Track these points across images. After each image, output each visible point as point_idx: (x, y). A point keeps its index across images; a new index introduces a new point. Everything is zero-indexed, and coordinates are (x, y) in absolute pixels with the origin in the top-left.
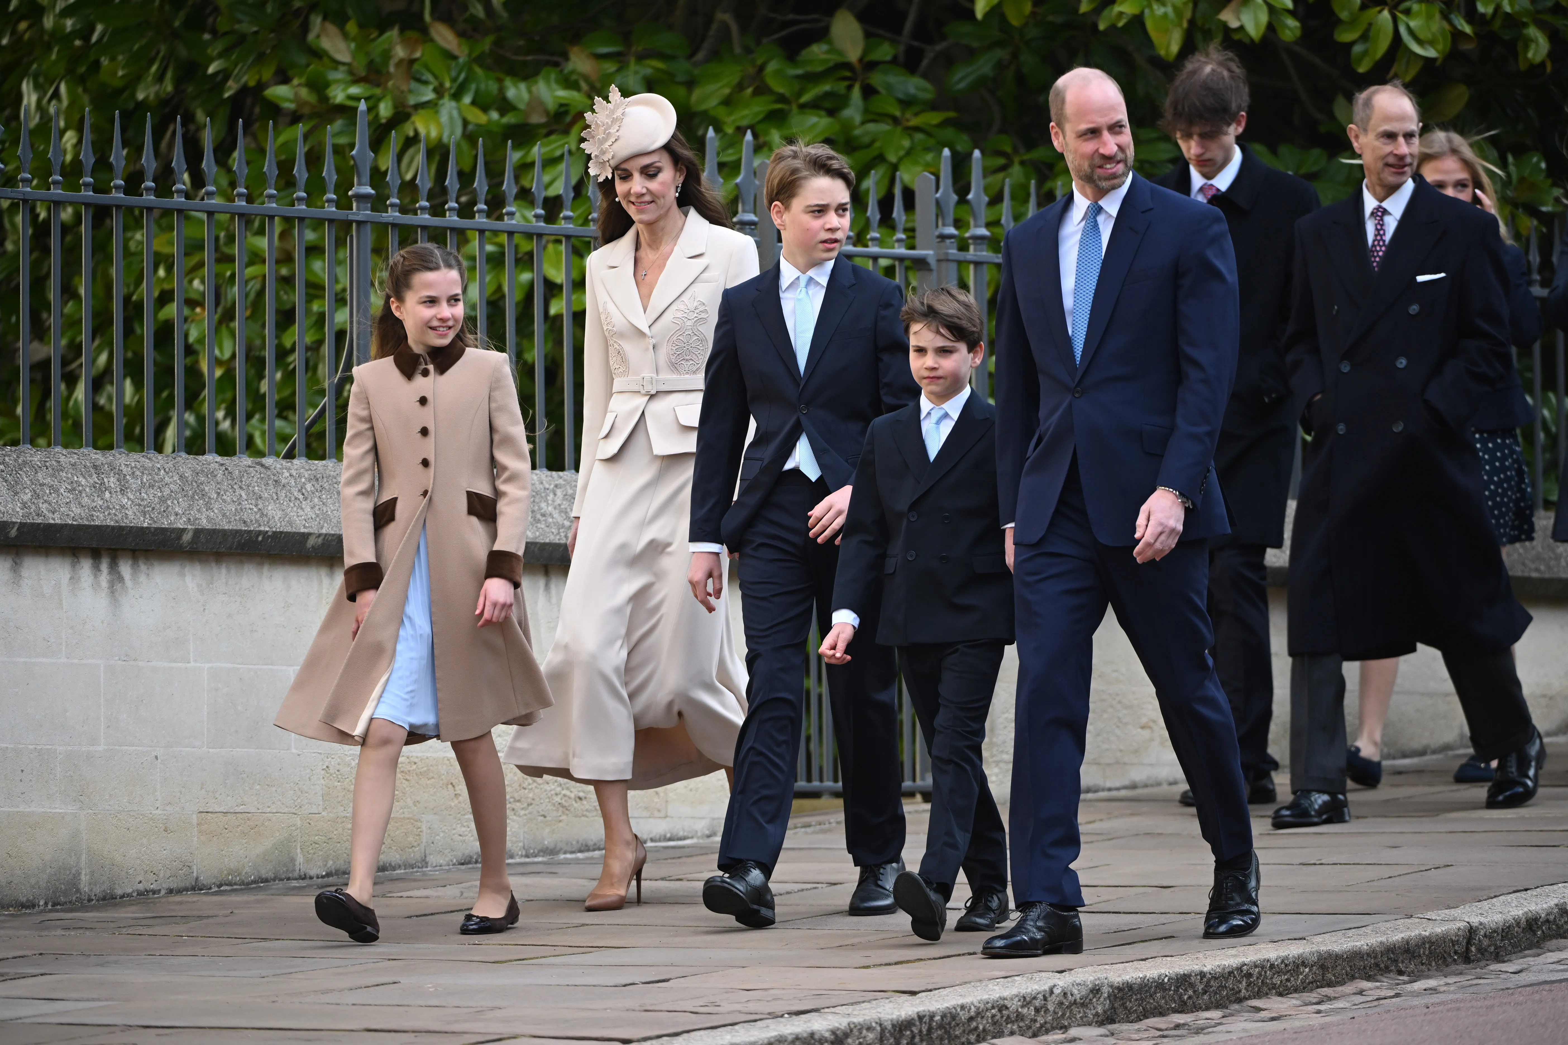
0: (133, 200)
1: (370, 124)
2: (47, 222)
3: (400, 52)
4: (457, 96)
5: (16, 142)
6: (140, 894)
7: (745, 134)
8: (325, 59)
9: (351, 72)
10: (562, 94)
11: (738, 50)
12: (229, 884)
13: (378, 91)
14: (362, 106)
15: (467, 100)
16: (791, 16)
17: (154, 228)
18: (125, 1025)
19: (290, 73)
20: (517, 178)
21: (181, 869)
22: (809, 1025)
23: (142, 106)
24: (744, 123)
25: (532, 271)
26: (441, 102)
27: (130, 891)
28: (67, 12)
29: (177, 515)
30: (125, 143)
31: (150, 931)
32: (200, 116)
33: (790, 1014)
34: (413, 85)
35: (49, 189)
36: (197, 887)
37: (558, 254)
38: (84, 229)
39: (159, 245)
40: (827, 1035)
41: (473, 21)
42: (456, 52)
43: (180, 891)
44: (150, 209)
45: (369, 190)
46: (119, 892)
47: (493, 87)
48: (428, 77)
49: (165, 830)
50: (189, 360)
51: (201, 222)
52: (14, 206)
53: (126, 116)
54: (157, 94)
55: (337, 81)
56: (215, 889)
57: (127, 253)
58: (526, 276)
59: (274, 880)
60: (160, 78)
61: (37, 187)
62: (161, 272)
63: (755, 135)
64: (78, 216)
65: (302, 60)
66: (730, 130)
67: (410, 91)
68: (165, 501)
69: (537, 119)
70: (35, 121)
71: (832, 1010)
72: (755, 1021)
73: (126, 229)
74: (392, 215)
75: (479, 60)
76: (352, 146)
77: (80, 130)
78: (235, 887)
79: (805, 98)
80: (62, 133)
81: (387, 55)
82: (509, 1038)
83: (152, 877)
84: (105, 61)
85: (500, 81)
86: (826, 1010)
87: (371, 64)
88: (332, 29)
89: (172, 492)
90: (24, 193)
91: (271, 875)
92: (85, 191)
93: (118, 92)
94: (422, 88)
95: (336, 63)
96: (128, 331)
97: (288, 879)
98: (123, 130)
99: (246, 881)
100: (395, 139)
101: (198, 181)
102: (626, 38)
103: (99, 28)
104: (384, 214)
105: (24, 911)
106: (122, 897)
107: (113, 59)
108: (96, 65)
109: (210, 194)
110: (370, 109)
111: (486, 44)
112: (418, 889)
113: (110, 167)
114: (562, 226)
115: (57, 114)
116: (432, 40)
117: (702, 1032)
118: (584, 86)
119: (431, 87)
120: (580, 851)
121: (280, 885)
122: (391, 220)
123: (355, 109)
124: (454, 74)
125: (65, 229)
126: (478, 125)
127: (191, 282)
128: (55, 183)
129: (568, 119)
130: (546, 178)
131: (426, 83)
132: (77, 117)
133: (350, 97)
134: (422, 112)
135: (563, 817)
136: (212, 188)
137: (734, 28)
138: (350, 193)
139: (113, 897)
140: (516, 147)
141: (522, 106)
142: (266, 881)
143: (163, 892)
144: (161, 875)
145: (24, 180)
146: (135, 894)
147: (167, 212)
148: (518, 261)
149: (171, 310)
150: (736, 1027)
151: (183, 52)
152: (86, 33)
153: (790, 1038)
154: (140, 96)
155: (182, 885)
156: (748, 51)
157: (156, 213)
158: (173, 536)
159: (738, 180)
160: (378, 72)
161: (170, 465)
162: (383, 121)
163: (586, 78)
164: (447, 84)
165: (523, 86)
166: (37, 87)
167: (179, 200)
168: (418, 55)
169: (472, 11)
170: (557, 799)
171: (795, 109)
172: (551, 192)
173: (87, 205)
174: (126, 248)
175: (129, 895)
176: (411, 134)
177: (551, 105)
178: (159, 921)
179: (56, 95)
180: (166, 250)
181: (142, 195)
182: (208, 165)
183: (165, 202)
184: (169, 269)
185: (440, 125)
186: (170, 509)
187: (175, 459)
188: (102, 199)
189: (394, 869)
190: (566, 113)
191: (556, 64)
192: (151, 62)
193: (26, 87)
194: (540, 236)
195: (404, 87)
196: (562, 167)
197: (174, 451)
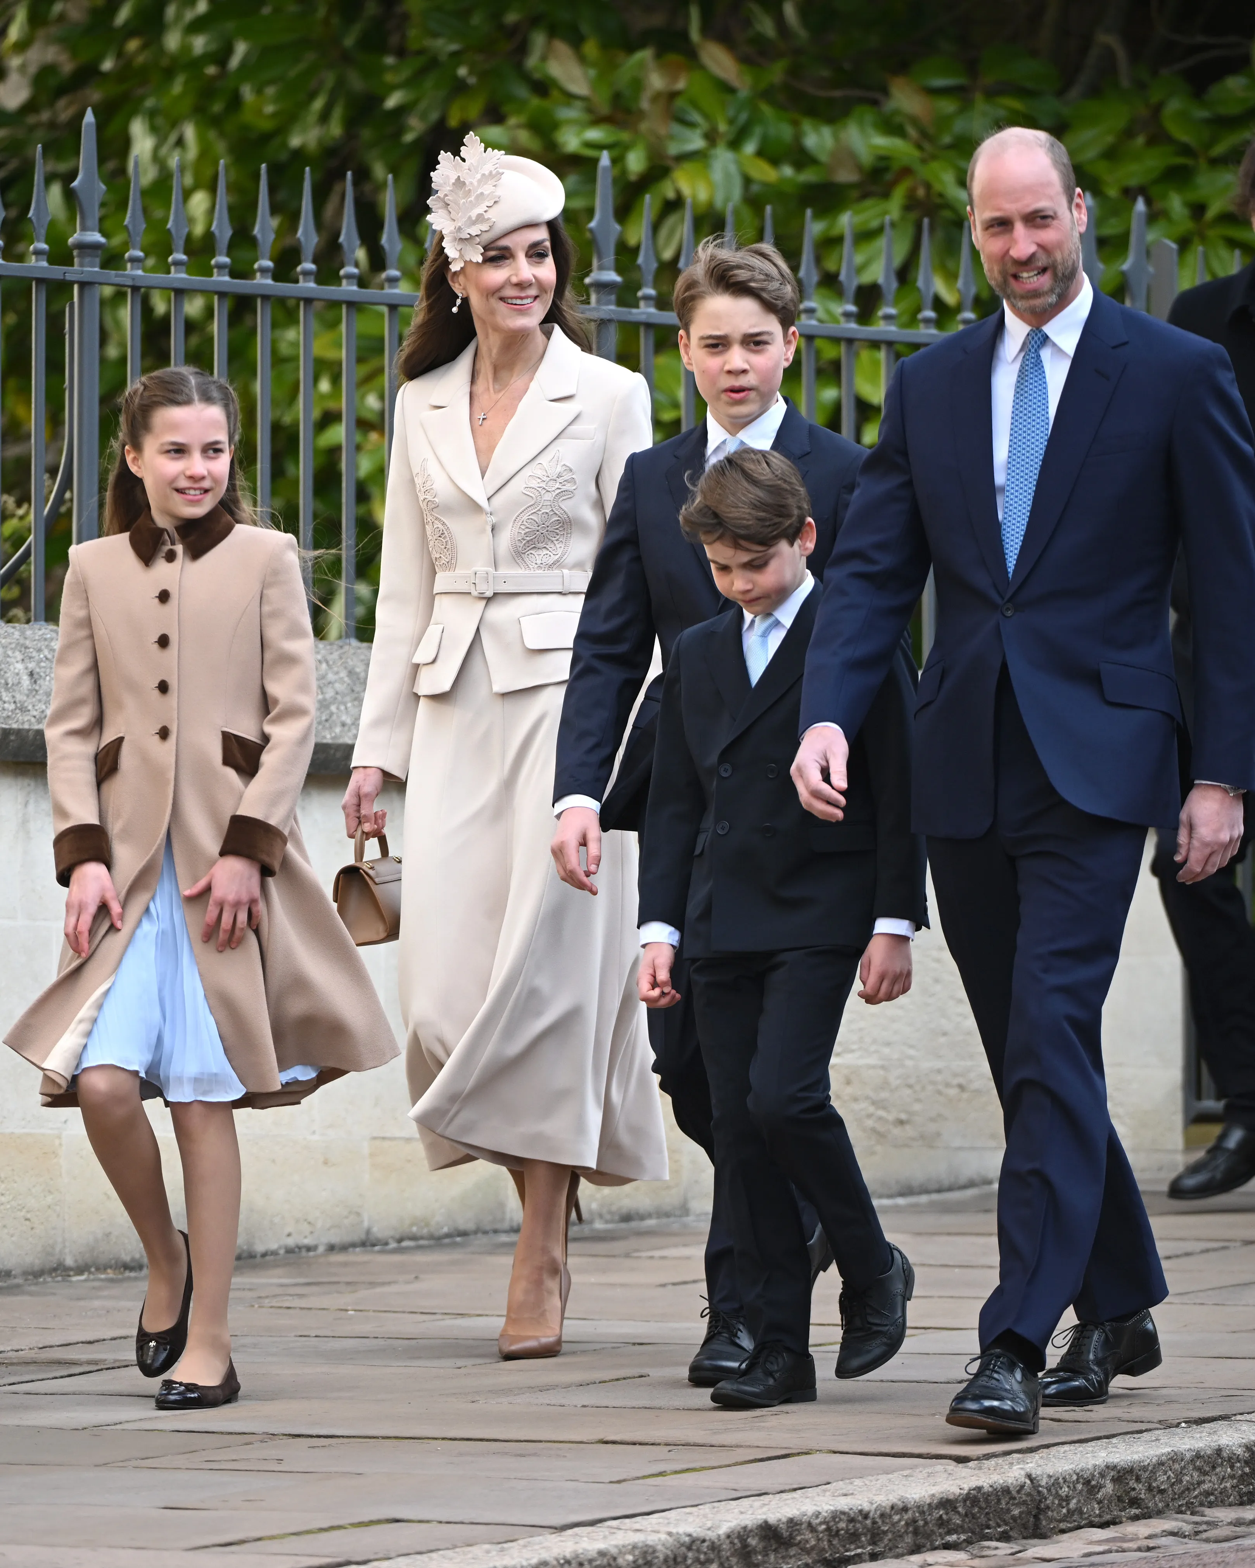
0: (284, 288)
1: (615, 181)
2: (166, 318)
3: (656, 81)
4: (735, 144)
5: (123, 205)
6: (289, 1251)
7: (1134, 200)
8: (555, 93)
9: (589, 110)
10: (881, 142)
11: (1125, 82)
12: (414, 1238)
13: (625, 136)
14: (605, 159)
15: (750, 148)
16: (1200, 39)
17: (315, 325)
18: (267, 1434)
19: (506, 109)
20: (818, 260)
21: (346, 1217)
22: (1215, 1438)
23: (299, 156)
24: (1133, 182)
25: (839, 385)
26: (713, 152)
27: (274, 1246)
28: (197, 26)
29: (343, 725)
30: (275, 209)
31: (304, 1303)
32: (379, 171)
33: (1189, 1422)
34: (676, 128)
35: (169, 272)
36: (368, 1243)
37: (876, 363)
38: (216, 328)
39: (322, 347)
40: (1240, 1451)
41: (759, 41)
42: (735, 82)
43: (344, 1248)
44: (308, 301)
45: (613, 276)
46: (260, 1248)
47: (786, 131)
48: (696, 117)
49: (326, 1163)
50: (362, 510)
51: (381, 315)
52: (119, 296)
53: (275, 171)
54: (320, 142)
55: (569, 122)
56: (393, 1245)
57: (279, 361)
58: (829, 394)
59: (476, 1232)
60: (324, 117)
61: (153, 270)
62: (325, 386)
63: (1149, 202)
64: (209, 313)
65: (522, 91)
66: (1113, 192)
67: (671, 137)
68: (327, 707)
69: (845, 176)
70: (148, 176)
71: (1248, 1417)
72: (1140, 1432)
73: (275, 325)
74: (646, 312)
75: (767, 94)
76: (590, 212)
77: (212, 189)
78: (422, 1242)
79: (1219, 149)
80: (187, 194)
81: (638, 84)
82: (798, 1454)
83: (306, 1228)
84: (247, 92)
85: (796, 124)
86: (1239, 1417)
87: (617, 98)
88: (562, 48)
89: (337, 693)
90: (134, 278)
91: (471, 1226)
92: (219, 275)
93: (266, 138)
94: (687, 132)
95: (570, 97)
96: (278, 472)
97: (496, 1231)
98: (272, 190)
99: (437, 1234)
100: (649, 203)
101: (377, 261)
102: (972, 68)
103: (241, 49)
104: (634, 311)
105: (127, 1274)
106: (264, 1255)
107: (259, 91)
108: (235, 102)
109: (393, 281)
110: (614, 161)
111: (776, 72)
112: (676, 1246)
113: (253, 242)
114: (880, 328)
115: (182, 169)
116: (702, 67)
117: (1066, 1447)
118: (912, 131)
119: (698, 132)
120: (902, 1194)
121: (482, 1239)
122: (643, 318)
123: (595, 161)
124: (731, 112)
125: (190, 327)
126: (766, 185)
127: (363, 397)
128: (177, 263)
129: (889, 177)
130: (859, 259)
131: (691, 125)
132: (208, 173)
133: (589, 145)
134: (688, 166)
135: (878, 1148)
136: (394, 272)
137: (1121, 54)
138: (587, 280)
139: (252, 1256)
140: (819, 214)
141: (823, 158)
142: (464, 1234)
143: (321, 1249)
144: (319, 1224)
145: (133, 260)
146: (282, 1252)
147: (334, 304)
148: (820, 373)
149: (338, 434)
150: (1114, 1440)
151: (356, 82)
152: (221, 56)
153: (1188, 1456)
154: (295, 141)
155: (347, 1238)
156: (1141, 86)
157: (318, 305)
158: (339, 755)
159: (1125, 266)
160: (628, 111)
161: (335, 655)
162: (633, 177)
163: (914, 121)
164: (723, 127)
165: (827, 132)
166: (154, 129)
167: (349, 288)
168: (681, 85)
169: (759, 27)
170: (870, 1123)
171: (1203, 163)
172: (866, 278)
173: (222, 295)
174: (274, 352)
175: (274, 1253)
176: (671, 195)
177: (866, 157)
178: (314, 1289)
179: (180, 142)
180: (330, 354)
181: (297, 281)
182: (390, 239)
183: (330, 291)
184: (336, 380)
185: (711, 185)
186: (334, 717)
187: (341, 647)
188: (242, 286)
189: (642, 1217)
190: (886, 169)
191: (875, 103)
192: (312, 96)
193: (138, 128)
194: (850, 341)
195: (662, 131)
196: (881, 243)
197: (340, 637)
